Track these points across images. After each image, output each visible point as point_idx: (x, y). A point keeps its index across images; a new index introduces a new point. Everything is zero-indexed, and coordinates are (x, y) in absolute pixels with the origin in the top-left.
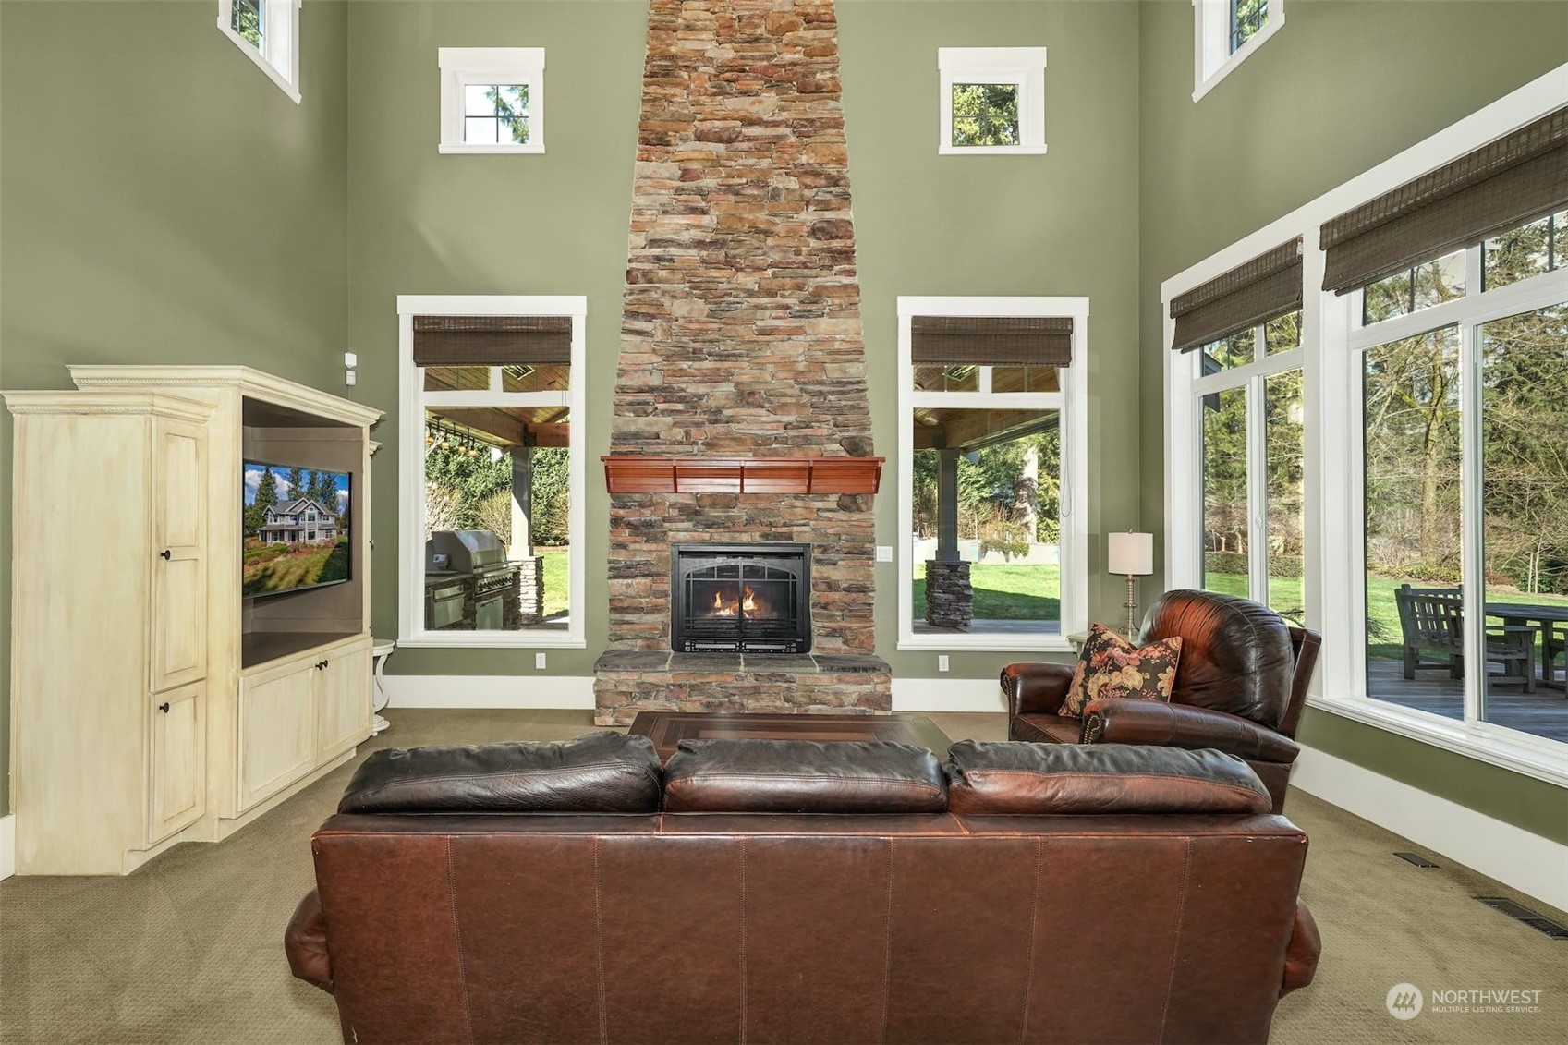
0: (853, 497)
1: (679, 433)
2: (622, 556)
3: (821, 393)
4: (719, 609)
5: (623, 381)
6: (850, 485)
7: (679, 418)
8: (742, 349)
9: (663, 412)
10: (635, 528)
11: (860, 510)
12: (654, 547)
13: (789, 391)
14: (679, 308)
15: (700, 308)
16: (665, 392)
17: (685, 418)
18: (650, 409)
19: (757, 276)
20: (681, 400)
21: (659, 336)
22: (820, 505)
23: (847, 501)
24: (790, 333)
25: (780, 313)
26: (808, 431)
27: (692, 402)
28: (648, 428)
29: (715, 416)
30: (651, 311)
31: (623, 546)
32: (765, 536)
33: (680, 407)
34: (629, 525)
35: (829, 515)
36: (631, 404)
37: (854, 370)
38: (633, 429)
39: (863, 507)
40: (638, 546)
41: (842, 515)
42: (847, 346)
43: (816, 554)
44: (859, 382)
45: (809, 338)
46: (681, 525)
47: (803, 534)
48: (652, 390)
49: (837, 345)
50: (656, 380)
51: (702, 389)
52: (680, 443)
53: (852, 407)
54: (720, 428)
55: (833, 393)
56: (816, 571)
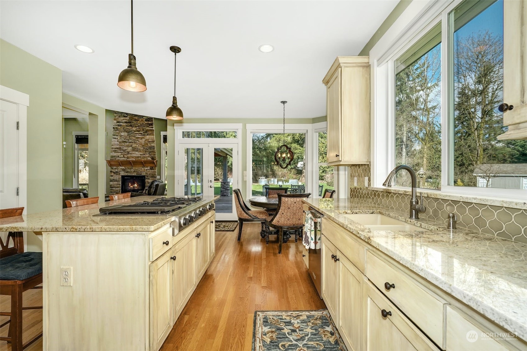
0: (152, 167)
1: (122, 156)
2: (112, 178)
3: (146, 149)
4: (130, 186)
5: (112, 147)
6: (152, 165)
7: (122, 153)
8: (133, 141)
9: (119, 152)
10: (114, 173)
11: (153, 170)
12: (117, 176)
13: (141, 148)
14: (122, 134)
15: (126, 134)
16: (120, 148)
17: (123, 153)
18: (117, 152)
19: (136, 128)
20: (122, 150)
21: (119, 139)
22: (146, 168)
23: (151, 168)
24: (142, 138)
25: (140, 135)
26: (144, 156)
27: (124, 151)
28: (117, 155)
29: (128, 153)
30: (117, 134)
31: (112, 176)
32: (137, 174)
33: (122, 151)
34: (113, 172)
35: (148, 170)
36: (113, 151)
37: (152, 145)
38: (114, 155)
39: (154, 169)
40: (115, 176)
41: (151, 171)
42: (151, 141)
43: (146, 177)
44: (153, 147)
45: (145, 139)
46: (122, 172)
47: (143, 174)
48: (117, 148)
49: (150, 140)
50: (118, 147)
51: (126, 148)
52: (122, 158)
53: (152, 151)
54: (129, 155)
55: (149, 149)
56: (146, 180)
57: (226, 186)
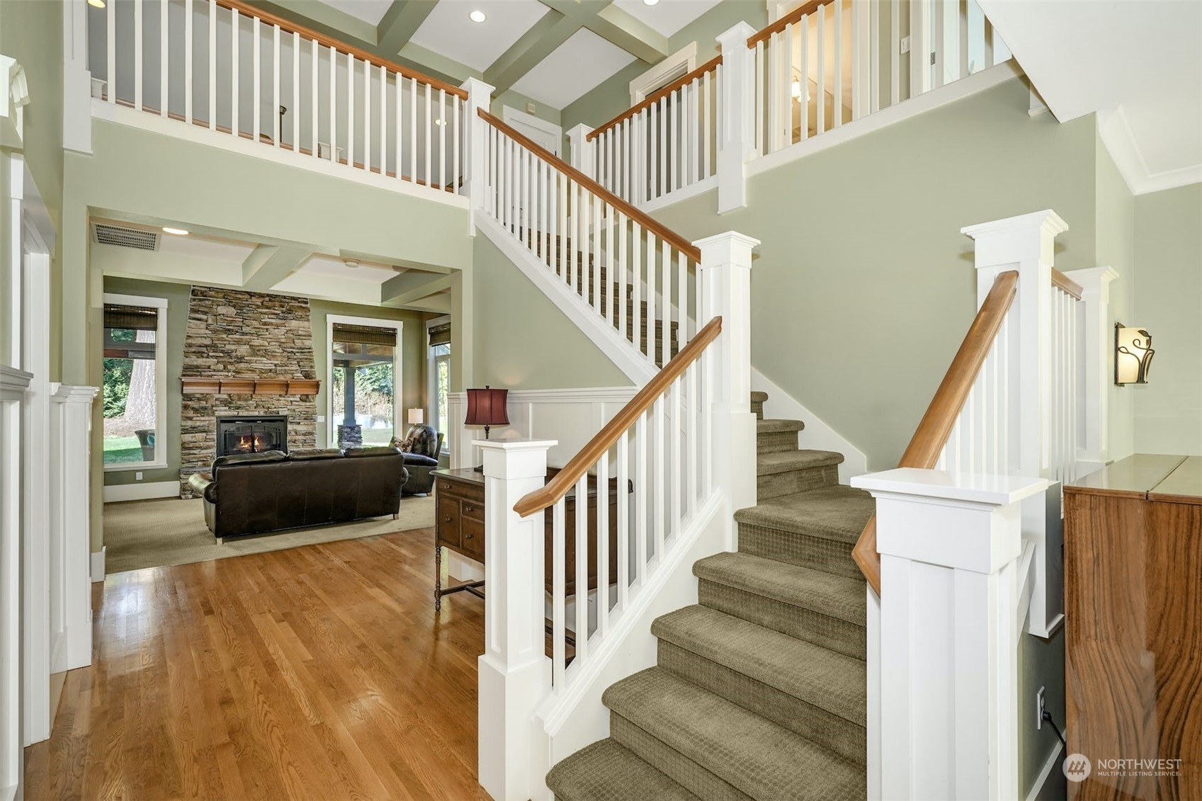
0: (307, 395)
1: (221, 366)
2: (189, 423)
3: (292, 352)
4: (242, 445)
5: (190, 341)
6: (306, 391)
7: (221, 360)
8: (253, 331)
9: (212, 356)
10: (196, 410)
11: (310, 402)
12: (206, 418)
13: (278, 351)
14: (221, 310)
15: (231, 311)
16: (214, 347)
17: (225, 359)
18: (205, 355)
19: (261, 300)
20: (222, 352)
21: (210, 321)
22: (292, 399)
23: (304, 397)
24: (278, 326)
25: (273, 316)
26: (286, 368)
27: (228, 353)
28: (204, 364)
29: (240, 359)
30: (205, 310)
31: (191, 419)
32: (266, 412)
33: (222, 355)
34: (193, 408)
35: (296, 403)
36: (194, 352)
37: (307, 343)
38: (195, 363)
39: (312, 400)
40: (198, 418)
41: (303, 404)
42: (304, 333)
43: (290, 419)
44: (310, 348)
45: (287, 328)
46: (222, 408)
47: (283, 412)
48: (206, 346)
49: (300, 333)
50: (208, 342)
51: (233, 347)
52: (222, 371)
53: (306, 359)
54: (242, 365)
55: (298, 352)
56: (290, 427)
57: (357, 435)
